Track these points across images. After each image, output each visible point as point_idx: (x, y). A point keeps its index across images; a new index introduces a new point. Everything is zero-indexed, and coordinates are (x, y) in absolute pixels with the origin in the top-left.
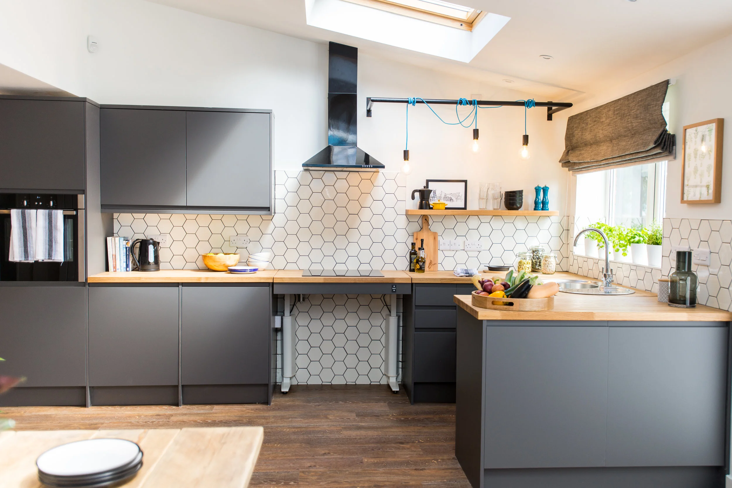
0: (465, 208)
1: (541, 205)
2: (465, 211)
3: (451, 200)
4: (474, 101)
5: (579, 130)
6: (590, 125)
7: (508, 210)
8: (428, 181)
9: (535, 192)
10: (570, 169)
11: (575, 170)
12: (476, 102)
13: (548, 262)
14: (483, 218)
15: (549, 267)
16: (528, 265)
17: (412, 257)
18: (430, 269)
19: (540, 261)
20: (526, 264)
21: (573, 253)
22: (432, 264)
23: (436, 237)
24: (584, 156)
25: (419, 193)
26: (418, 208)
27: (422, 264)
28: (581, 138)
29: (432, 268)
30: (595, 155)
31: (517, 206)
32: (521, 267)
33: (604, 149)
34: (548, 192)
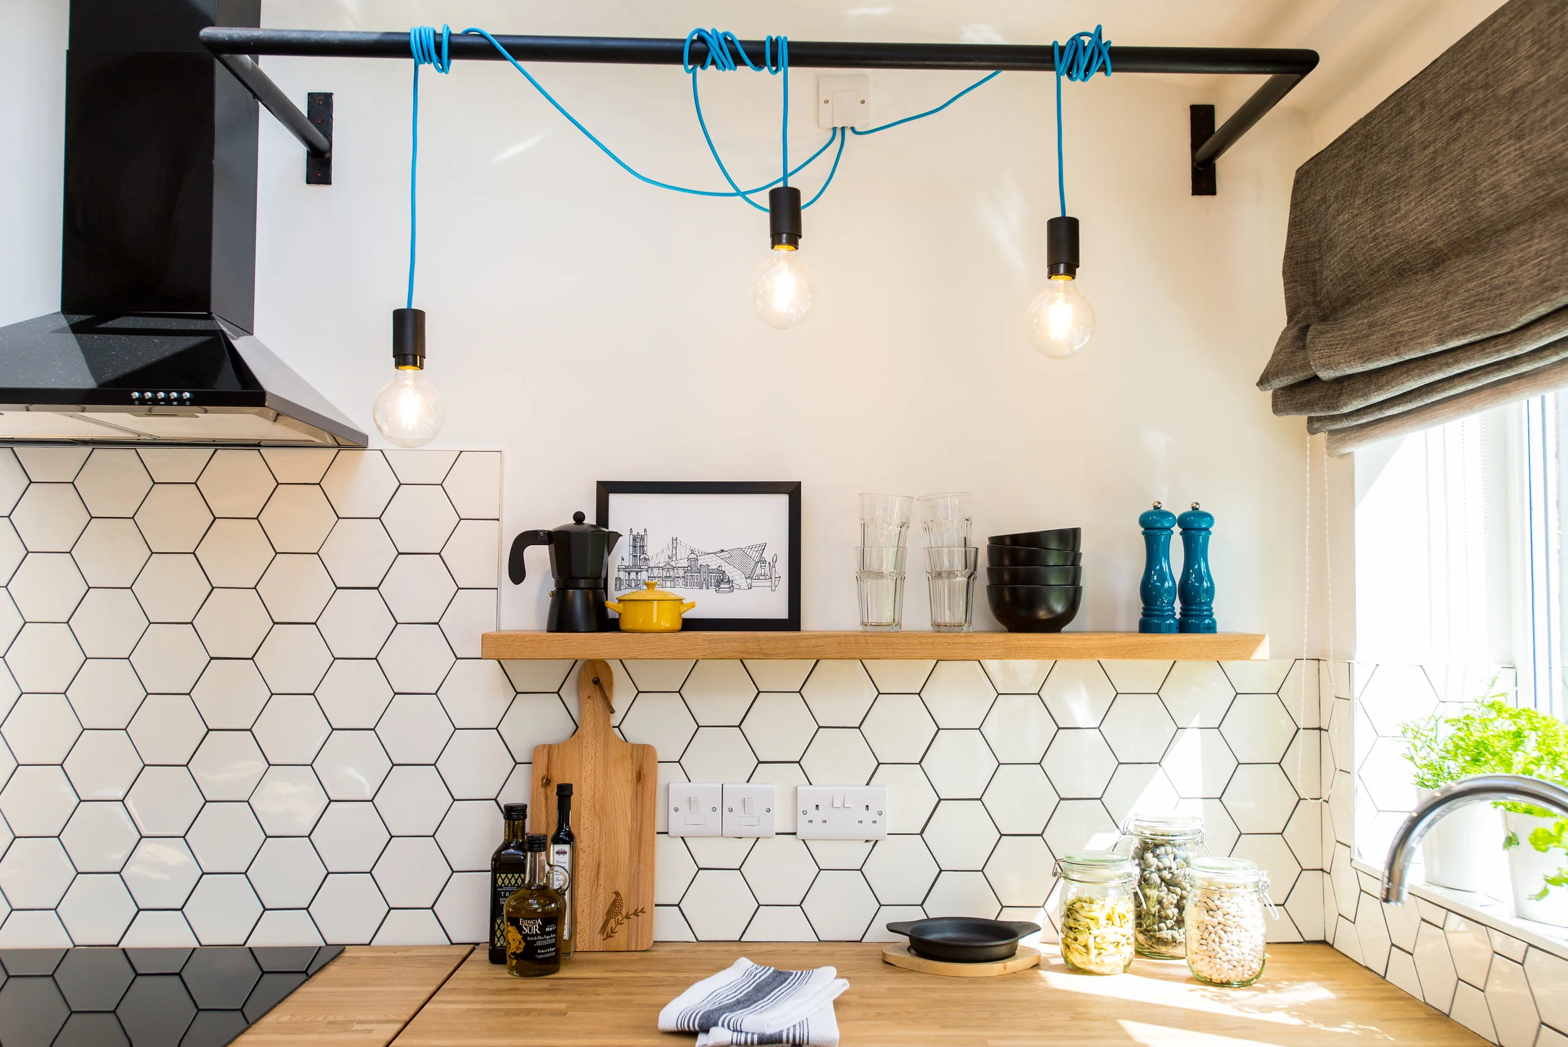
0: (793, 622)
1: (1178, 605)
2: (791, 638)
3: (721, 581)
4: (775, 43)
5: (1358, 202)
6: (1425, 148)
7: (1012, 630)
8: (606, 489)
9: (1142, 538)
10: (1319, 419)
11: (1346, 424)
12: (784, 54)
13: (1222, 920)
14: (890, 673)
15: (1225, 945)
16: (1115, 929)
17: (500, 882)
18: (613, 944)
19: (1182, 898)
20: (1103, 921)
21: (1356, 858)
22: (624, 912)
23: (645, 770)
24: (1395, 328)
25: (547, 547)
26: (545, 626)
27: (535, 930)
28: (1375, 239)
29: (621, 938)
30: (1472, 306)
31: (1050, 610)
32: (1076, 939)
33: (1537, 255)
34: (1206, 539)
